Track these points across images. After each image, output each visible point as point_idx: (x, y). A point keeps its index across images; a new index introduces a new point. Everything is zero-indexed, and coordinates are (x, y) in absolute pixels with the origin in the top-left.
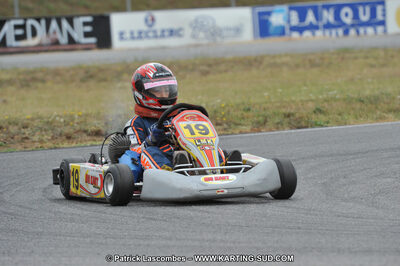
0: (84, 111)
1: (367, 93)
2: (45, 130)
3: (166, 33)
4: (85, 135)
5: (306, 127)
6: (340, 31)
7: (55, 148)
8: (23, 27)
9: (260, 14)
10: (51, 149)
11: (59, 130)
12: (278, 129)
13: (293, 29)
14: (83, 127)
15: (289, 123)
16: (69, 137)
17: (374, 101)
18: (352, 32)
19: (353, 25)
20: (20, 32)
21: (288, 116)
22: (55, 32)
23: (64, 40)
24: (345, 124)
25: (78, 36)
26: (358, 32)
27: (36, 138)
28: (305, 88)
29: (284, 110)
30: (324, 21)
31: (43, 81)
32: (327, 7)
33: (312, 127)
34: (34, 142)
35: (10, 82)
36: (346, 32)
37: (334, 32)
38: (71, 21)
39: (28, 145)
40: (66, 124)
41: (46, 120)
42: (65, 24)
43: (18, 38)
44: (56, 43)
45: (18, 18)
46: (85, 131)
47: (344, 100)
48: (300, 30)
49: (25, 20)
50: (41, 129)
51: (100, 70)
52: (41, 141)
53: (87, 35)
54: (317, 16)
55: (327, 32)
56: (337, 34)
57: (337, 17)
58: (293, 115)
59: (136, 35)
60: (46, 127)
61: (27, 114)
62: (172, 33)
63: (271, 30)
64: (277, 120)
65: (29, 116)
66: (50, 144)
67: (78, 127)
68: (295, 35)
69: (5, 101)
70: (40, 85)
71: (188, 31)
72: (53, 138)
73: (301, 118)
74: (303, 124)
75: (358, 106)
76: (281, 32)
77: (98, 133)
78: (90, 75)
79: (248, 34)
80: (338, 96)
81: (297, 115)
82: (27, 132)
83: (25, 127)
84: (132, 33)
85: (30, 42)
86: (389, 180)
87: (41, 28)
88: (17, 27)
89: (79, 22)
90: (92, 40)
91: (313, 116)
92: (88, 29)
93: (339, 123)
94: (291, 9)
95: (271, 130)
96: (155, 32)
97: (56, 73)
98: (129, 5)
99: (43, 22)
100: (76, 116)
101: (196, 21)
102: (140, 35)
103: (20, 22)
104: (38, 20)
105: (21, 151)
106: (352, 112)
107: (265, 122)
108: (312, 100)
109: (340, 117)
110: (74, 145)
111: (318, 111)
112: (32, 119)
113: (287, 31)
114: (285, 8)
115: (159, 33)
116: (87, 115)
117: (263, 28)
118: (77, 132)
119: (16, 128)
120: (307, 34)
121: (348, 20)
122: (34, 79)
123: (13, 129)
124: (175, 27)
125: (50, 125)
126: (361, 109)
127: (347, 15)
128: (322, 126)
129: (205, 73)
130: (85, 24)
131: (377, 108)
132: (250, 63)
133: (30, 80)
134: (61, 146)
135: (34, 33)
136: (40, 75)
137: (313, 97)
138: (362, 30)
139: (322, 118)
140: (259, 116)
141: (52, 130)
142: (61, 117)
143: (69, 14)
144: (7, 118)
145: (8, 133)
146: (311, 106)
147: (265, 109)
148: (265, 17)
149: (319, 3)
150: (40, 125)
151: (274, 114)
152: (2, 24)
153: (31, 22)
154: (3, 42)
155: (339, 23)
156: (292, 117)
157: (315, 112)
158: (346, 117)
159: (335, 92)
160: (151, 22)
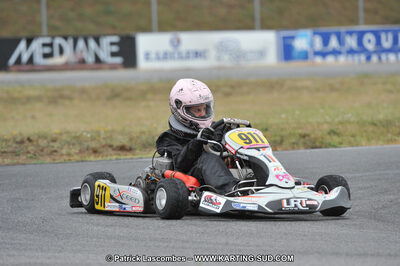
0: (109, 128)
1: (381, 117)
2: (73, 144)
3: (191, 55)
4: (110, 150)
5: (320, 147)
6: (363, 57)
7: (82, 161)
8: (51, 45)
9: (285, 38)
10: (78, 161)
11: (86, 144)
12: (293, 148)
13: (317, 53)
14: (109, 142)
15: (305, 144)
16: (95, 152)
17: (387, 124)
18: (374, 58)
19: (375, 52)
20: (47, 50)
21: (304, 136)
22: (82, 52)
23: (90, 59)
24: (357, 145)
25: (104, 55)
26: (380, 58)
27: (64, 151)
28: (322, 111)
29: (300, 131)
30: (346, 47)
31: (70, 98)
32: (350, 33)
33: (326, 147)
34: (62, 155)
35: (39, 99)
36: (368, 58)
37: (356, 57)
38: (97, 40)
39: (57, 158)
40: (93, 139)
41: (73, 135)
42: (92, 43)
43: (46, 56)
44: (83, 62)
45: (48, 36)
46: (111, 146)
47: (358, 123)
48: (323, 54)
49: (53, 37)
50: (68, 143)
51: (127, 89)
52: (69, 155)
53: (113, 54)
54: (341, 41)
55: (350, 58)
56: (360, 60)
57: (360, 42)
58: (308, 135)
59: (161, 56)
60: (74, 141)
61: (55, 129)
62: (197, 54)
63: (295, 54)
64: (294, 140)
65: (57, 131)
66: (77, 157)
67: (103, 142)
68: (319, 60)
69: (33, 117)
70: (67, 102)
71: (213, 54)
72: (80, 152)
73: (316, 139)
74: (318, 144)
75: (371, 128)
76: (305, 56)
77: (122, 148)
78: (116, 94)
79: (272, 58)
80: (352, 119)
81: (312, 136)
82: (56, 145)
83: (54, 141)
84: (157, 54)
85: (57, 60)
86: (392, 197)
87: (68, 46)
88: (44, 45)
89: (106, 41)
90: (118, 60)
91: (328, 137)
92: (115, 49)
93: (351, 144)
94: (315, 33)
95: (286, 150)
96: (180, 53)
97: (83, 91)
98: (155, 24)
99: (71, 41)
100: (102, 132)
101: (221, 43)
102: (166, 56)
103: (47, 40)
104: (66, 38)
105: (50, 163)
106: (364, 134)
107: (281, 142)
108: (327, 123)
109: (352, 139)
110: (100, 158)
111: (333, 132)
112: (61, 134)
113: (311, 55)
114: (308, 32)
115: (184, 55)
116: (113, 131)
117: (287, 52)
118: (103, 147)
119: (45, 141)
120: (330, 59)
121: (370, 46)
122: (62, 97)
123: (43, 143)
125: (77, 139)
126: (373, 132)
127: (369, 41)
128: (335, 147)
129: (227, 95)
130: (112, 44)
131: (388, 132)
132: (270, 84)
133: (57, 97)
134: (87, 159)
135: (61, 51)
136: (66, 93)
137: (328, 119)
138: (384, 57)
139: (336, 139)
140: (275, 136)
141: (80, 144)
142: (88, 132)
144: (36, 131)
145: (38, 145)
146: (326, 127)
147: (282, 130)
148: (288, 42)
149: (343, 29)
150: (69, 139)
151: (290, 134)
152: (29, 42)
153: (58, 41)
154: (31, 60)
155: (362, 49)
156: (307, 138)
157: (329, 133)
158: (358, 138)
159: (350, 115)
160: (176, 43)
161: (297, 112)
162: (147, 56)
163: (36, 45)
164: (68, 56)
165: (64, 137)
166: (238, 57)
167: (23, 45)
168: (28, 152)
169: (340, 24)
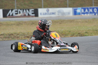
3: (52, 14)
5: (83, 36)
6: (94, 14)
7: (25, 40)
8: (17, 11)
9: (74, 9)
10: (24, 40)
11: (26, 35)
12: (76, 36)
13: (82, 13)
15: (79, 35)
16: (28, 37)
19: (97, 13)
20: (16, 12)
21: (79, 33)
22: (25, 13)
23: (27, 15)
25: (30, 14)
27: (20, 37)
28: (84, 27)
29: (78, 32)
30: (90, 12)
31: (22, 24)
32: (91, 8)
34: (20, 38)
35: (14, 24)
36: (95, 14)
37: (92, 14)
38: (29, 10)
39: (18, 39)
40: (27, 34)
41: (23, 33)
42: (27, 11)
43: (16, 14)
44: (25, 15)
45: (17, 9)
47: (93, 30)
48: (84, 13)
49: (18, 9)
50: (22, 35)
51: (36, 22)
52: (22, 38)
54: (88, 10)
55: (91, 14)
56: (93, 15)
57: (93, 10)
58: (80, 33)
59: (44, 14)
60: (23, 35)
61: (18, 32)
62: (53, 13)
63: (77, 13)
64: (76, 34)
65: (19, 32)
66: (24, 39)
67: (30, 35)
68: (83, 15)
69: (13, 29)
70: (21, 25)
71: (57, 13)
72: (24, 37)
73: (82, 34)
74: (82, 35)
75: (96, 32)
76: (79, 14)
78: (33, 23)
79: (71, 14)
81: (81, 33)
82: (18, 36)
83: (18, 34)
84: (43, 13)
85: (19, 15)
87: (21, 11)
88: (16, 11)
89: (31, 10)
90: (34, 15)
91: (85, 34)
92: (33, 12)
93: (91, 35)
94: (82, 8)
95: (75, 37)
96: (49, 13)
97: (25, 22)
98: (43, 6)
99: (22, 10)
100: (30, 32)
101: (59, 11)
102: (45, 14)
103: (16, 10)
104: (21, 10)
107: (74, 35)
108: (85, 30)
109: (91, 34)
111: (86, 33)
112: (20, 33)
113: (81, 14)
114: (80, 8)
115: (50, 14)
117: (75, 13)
120: (86, 15)
121: (95, 12)
122: (20, 24)
123: (15, 35)
124: (54, 12)
125: (24, 34)
127: (95, 10)
128: (87, 36)
130: (32, 11)
132: (71, 21)
133: (19, 24)
134: (26, 39)
135: (20, 13)
136: (21, 23)
137: (85, 29)
139: (87, 34)
140: (72, 33)
141: (24, 35)
142: (26, 32)
143: (28, 8)
144: (14, 32)
145: (14, 36)
146: (85, 31)
147: (74, 32)
148: (76, 10)
149: (89, 7)
150: (21, 34)
151: (76, 33)
152: (12, 10)
153: (19, 10)
154: (12, 15)
155: (93, 12)
156: (80, 34)
157: (85, 33)
158: (93, 34)
159: (90, 28)
160: (48, 11)
161: (78, 28)
162: (41, 14)
163: (14, 11)
164: (22, 14)
165: (20, 34)
166: (63, 14)
167: (10, 11)
168: (12, 37)
169: (88, 6)
